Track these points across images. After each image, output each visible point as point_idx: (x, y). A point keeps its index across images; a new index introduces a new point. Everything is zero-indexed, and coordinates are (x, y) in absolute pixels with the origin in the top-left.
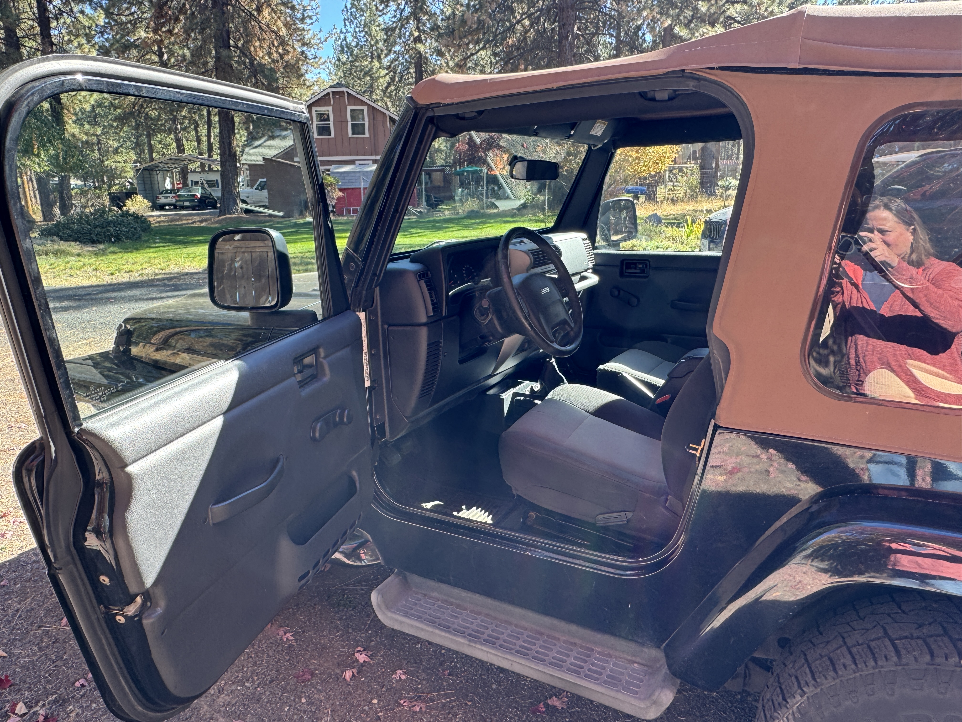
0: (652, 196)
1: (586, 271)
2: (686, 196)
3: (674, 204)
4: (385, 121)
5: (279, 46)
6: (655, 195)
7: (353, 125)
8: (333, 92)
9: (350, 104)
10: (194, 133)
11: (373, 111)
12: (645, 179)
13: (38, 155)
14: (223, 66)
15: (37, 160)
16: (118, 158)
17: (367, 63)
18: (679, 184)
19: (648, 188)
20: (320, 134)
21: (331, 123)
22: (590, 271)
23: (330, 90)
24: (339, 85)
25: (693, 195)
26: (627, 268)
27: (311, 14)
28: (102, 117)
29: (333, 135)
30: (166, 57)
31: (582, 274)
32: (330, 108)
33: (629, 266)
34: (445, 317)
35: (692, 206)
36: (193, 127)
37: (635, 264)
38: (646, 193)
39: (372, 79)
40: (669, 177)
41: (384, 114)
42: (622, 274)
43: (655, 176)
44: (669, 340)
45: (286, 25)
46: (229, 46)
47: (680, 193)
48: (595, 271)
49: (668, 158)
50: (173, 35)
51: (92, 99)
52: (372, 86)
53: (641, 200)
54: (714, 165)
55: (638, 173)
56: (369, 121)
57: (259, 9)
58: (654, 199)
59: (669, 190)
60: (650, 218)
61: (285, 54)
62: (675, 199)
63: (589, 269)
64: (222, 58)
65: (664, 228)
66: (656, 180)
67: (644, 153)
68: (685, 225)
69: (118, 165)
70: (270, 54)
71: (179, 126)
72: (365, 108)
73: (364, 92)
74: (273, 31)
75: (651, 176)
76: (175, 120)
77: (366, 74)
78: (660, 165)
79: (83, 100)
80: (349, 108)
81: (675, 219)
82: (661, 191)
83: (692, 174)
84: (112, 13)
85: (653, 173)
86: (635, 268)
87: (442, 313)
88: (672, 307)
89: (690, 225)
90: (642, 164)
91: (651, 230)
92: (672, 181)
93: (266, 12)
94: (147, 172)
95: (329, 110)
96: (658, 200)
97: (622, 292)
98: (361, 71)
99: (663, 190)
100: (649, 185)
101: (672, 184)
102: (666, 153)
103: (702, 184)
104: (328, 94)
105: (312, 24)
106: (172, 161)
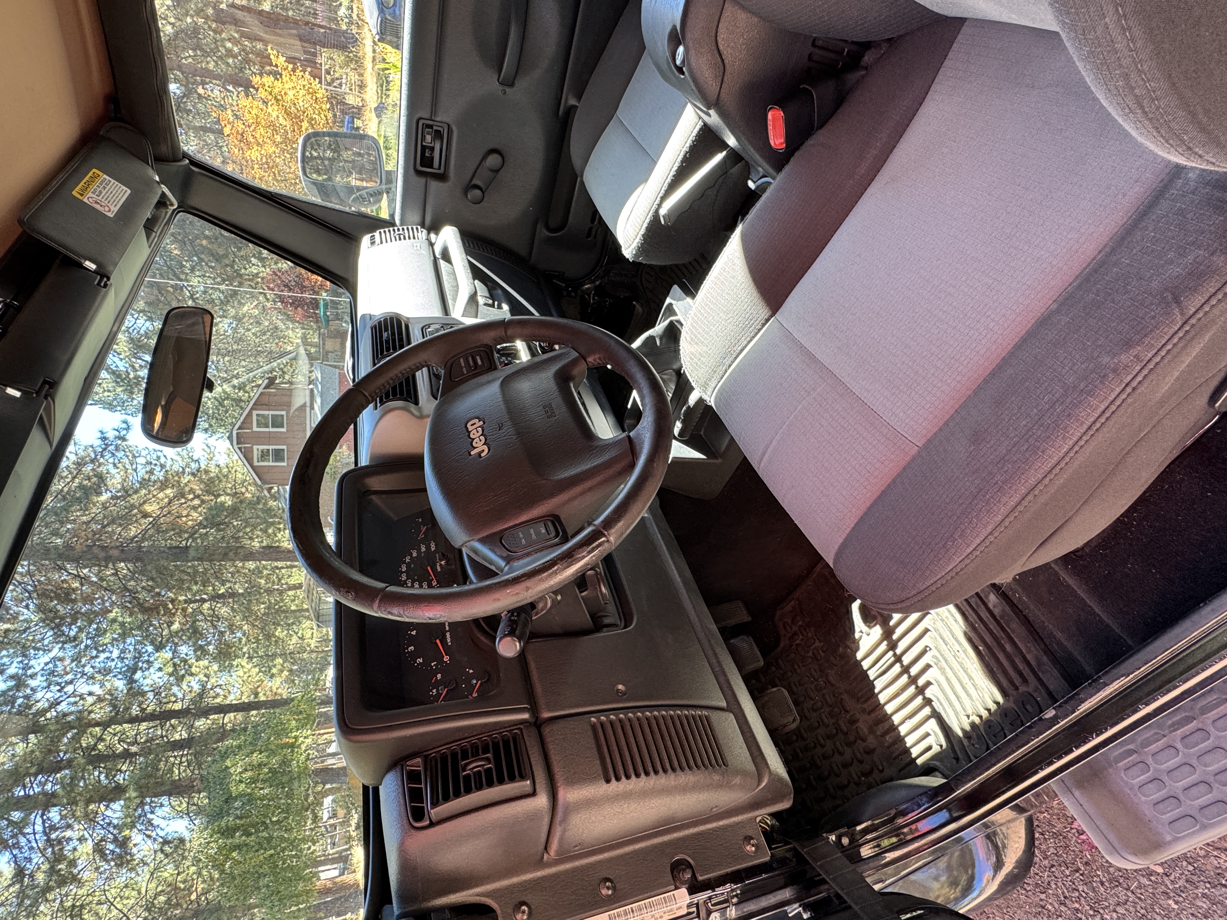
0: (355, 110)
1: (432, 245)
2: (356, 69)
3: (365, 86)
4: (270, 394)
5: (186, 498)
6: (353, 107)
7: (273, 426)
8: (238, 444)
9: (251, 428)
10: (283, 571)
11: (258, 405)
12: (335, 116)
13: (296, 738)
14: (207, 555)
15: (301, 739)
16: (308, 635)
17: (209, 402)
18: (344, 77)
19: (346, 114)
20: (282, 460)
21: (271, 447)
22: (433, 236)
23: (236, 447)
24: (230, 438)
25: (357, 62)
26: (431, 167)
27: (155, 457)
28: (267, 650)
29: (284, 447)
30: (205, 596)
31: (438, 255)
32: (255, 447)
33: (427, 162)
34: (534, 710)
35: (368, 63)
36: (277, 571)
37: (424, 148)
38: (353, 118)
39: (227, 398)
40: (335, 87)
41: (261, 394)
42: (442, 177)
43: (332, 103)
44: (572, 102)
45: (162, 489)
46: (187, 547)
47: (354, 77)
48: (434, 228)
49: (311, 84)
50: (177, 598)
51: (247, 666)
52: (234, 400)
53: (361, 125)
54: (322, 31)
55: (328, 123)
56: (269, 410)
57: (146, 515)
58: (359, 109)
59: (351, 90)
60: (378, 116)
61: (194, 493)
62: (360, 83)
63: (428, 239)
64: (199, 556)
65: (390, 101)
66: (337, 103)
67: (304, 112)
68: (387, 72)
69: (315, 635)
70: (195, 508)
71: (276, 587)
72: (255, 413)
73: (242, 408)
74: (169, 503)
75: (332, 108)
76: (269, 592)
77: (221, 404)
78: (318, 96)
79: (247, 675)
80: (255, 429)
81: (382, 86)
82: (351, 100)
83: (332, 59)
84: (161, 642)
85: (328, 106)
86: (432, 149)
87: (523, 722)
88: (512, 85)
89: (387, 66)
90: (317, 117)
91: (392, 117)
92: (341, 85)
93: (148, 508)
94: (321, 619)
95: (257, 449)
96: (360, 104)
97: (476, 181)
98: (219, 410)
99: (351, 97)
100: (343, 112)
101: (344, 86)
102: (304, 86)
103: (343, 47)
104: (240, 449)
105: (165, 456)
106: (310, 595)
